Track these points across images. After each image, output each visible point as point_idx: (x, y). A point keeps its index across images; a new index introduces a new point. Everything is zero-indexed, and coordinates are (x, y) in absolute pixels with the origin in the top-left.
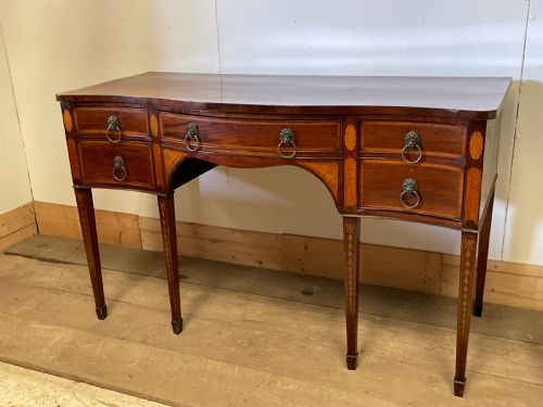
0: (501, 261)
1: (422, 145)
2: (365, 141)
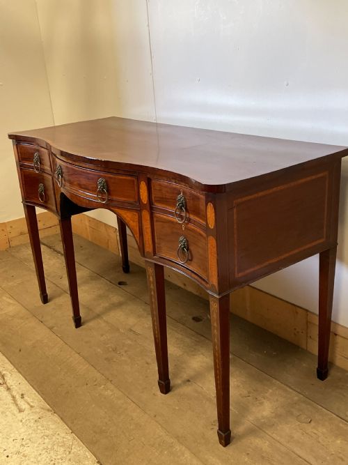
1: (188, 208)
2: (155, 197)
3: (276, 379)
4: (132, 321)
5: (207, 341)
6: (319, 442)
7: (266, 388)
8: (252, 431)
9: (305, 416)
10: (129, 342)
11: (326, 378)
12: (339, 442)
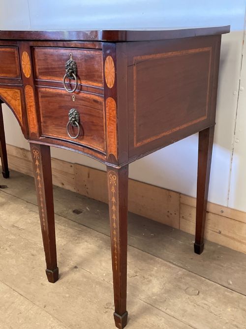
0: (227, 207)
1: (79, 74)
2: (39, 69)
3: (159, 257)
4: (14, 218)
5: (89, 230)
6: (211, 312)
7: (151, 266)
8: (147, 310)
9: (193, 289)
10: (13, 237)
11: (202, 252)
12: (229, 310)
